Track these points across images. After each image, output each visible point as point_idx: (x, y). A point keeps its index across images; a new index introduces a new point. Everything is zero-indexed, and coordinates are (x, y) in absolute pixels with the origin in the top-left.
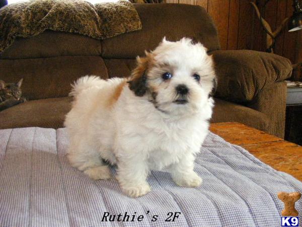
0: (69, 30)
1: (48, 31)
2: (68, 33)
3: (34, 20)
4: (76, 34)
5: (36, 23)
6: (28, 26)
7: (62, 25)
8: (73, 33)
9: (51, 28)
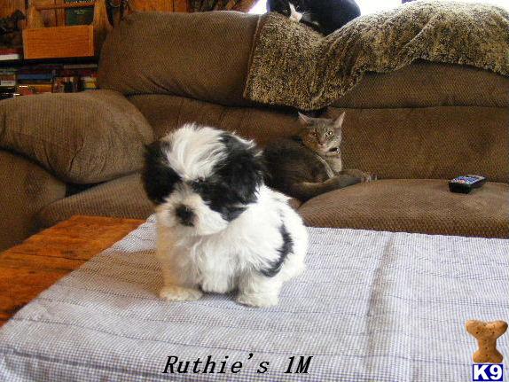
0: (458, 60)
1: (420, 61)
2: (455, 65)
3: (397, 43)
4: (470, 67)
5: (400, 49)
6: (386, 52)
7: (444, 52)
8: (465, 66)
9: (424, 57)
